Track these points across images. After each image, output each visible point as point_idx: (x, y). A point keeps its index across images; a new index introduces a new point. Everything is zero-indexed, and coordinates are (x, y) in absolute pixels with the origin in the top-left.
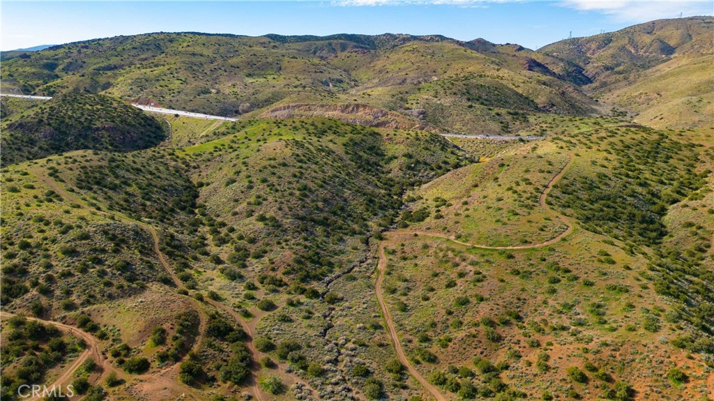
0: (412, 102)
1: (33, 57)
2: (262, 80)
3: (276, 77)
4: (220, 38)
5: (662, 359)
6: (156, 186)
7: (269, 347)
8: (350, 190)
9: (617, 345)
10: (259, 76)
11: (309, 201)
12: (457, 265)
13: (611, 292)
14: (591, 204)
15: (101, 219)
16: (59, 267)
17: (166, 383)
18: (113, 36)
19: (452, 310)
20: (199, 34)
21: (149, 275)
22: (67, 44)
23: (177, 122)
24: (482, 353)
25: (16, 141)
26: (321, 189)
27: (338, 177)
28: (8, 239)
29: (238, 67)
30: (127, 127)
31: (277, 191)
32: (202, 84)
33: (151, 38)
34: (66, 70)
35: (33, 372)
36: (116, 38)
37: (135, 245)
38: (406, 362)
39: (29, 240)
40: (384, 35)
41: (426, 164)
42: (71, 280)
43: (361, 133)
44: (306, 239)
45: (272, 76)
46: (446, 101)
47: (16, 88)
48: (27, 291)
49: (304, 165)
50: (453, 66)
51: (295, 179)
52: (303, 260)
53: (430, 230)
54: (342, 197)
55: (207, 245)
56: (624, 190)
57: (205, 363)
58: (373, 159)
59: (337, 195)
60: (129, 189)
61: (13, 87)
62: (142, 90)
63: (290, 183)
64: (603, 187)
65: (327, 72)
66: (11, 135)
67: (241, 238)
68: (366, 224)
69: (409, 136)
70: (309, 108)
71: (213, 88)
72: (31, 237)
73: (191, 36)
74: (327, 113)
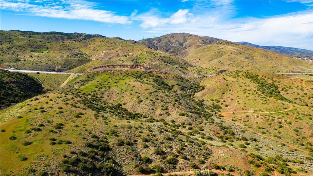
30: (22, 81)
40: (75, 33)
53: (237, 110)
69: (173, 77)
70: (114, 67)
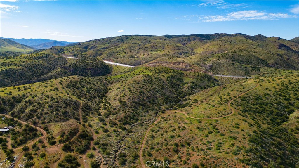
0: (208, 61)
1: (82, 44)
2: (156, 53)
3: (161, 51)
4: (145, 37)
5: (232, 165)
6: (93, 89)
7: (97, 143)
8: (160, 94)
9: (217, 158)
10: (155, 51)
11: (141, 97)
12: (179, 124)
13: (229, 139)
14: (253, 105)
15: (66, 97)
16: (46, 110)
17: (57, 149)
18: (109, 37)
19: (167, 139)
20: (139, 35)
21: (72, 116)
22: (93, 40)
23: (116, 67)
24: (168, 155)
25: (61, 72)
26: (148, 93)
27: (157, 89)
28: (36, 101)
29: (148, 48)
30: (97, 69)
31: (131, 92)
32: (132, 54)
33: (121, 37)
34: (91, 49)
35: (23, 140)
36: (110, 38)
37: (73, 106)
38: (141, 155)
39: (41, 102)
40: (215, 34)
41: (199, 86)
42: (47, 115)
43: (176, 73)
44: (133, 110)
45: (160, 51)
46: (222, 61)
47: (72, 55)
48: (34, 117)
49: (145, 84)
50: (235, 47)
51: (140, 88)
52: (127, 117)
53: (182, 111)
54: (156, 96)
55: (100, 109)
56: (275, 101)
57: (72, 145)
58: (178, 83)
59: (153, 95)
60: (83, 89)
61: (71, 55)
62: (111, 56)
63: (137, 90)
64: (264, 99)
65: (182, 49)
66: (60, 70)
67: (111, 108)
68: (161, 107)
69: (195, 75)
70: (162, 63)
71: (136, 56)
72: (42, 101)
73: (135, 36)
74: (168, 65)
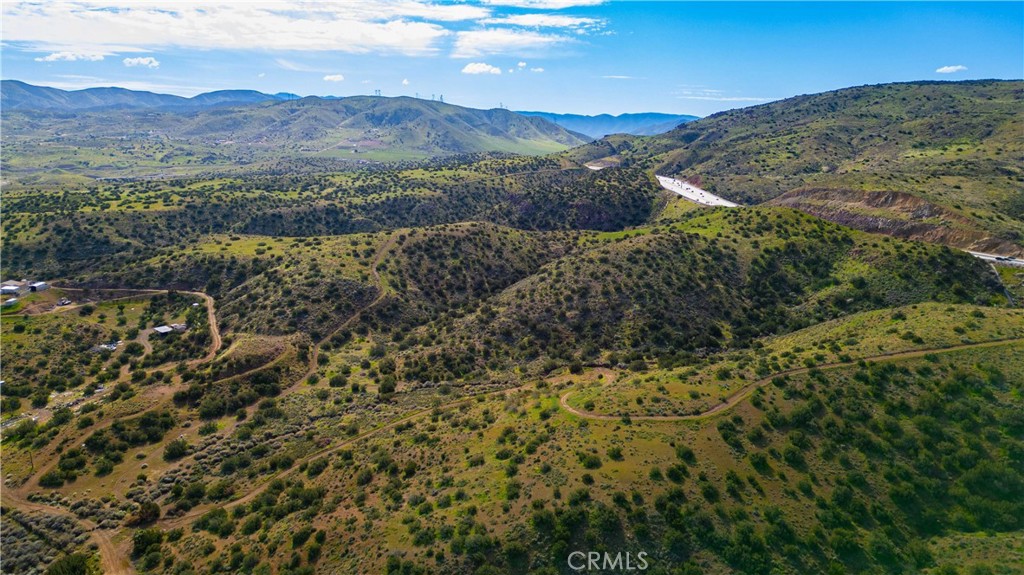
15: (357, 275)
29: (910, 133)
58: (801, 279)
74: (846, 204)
